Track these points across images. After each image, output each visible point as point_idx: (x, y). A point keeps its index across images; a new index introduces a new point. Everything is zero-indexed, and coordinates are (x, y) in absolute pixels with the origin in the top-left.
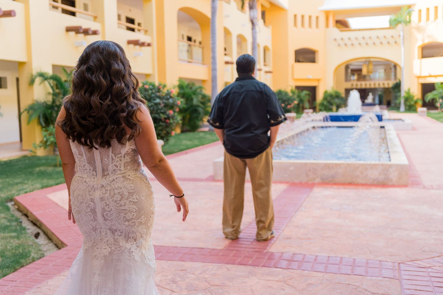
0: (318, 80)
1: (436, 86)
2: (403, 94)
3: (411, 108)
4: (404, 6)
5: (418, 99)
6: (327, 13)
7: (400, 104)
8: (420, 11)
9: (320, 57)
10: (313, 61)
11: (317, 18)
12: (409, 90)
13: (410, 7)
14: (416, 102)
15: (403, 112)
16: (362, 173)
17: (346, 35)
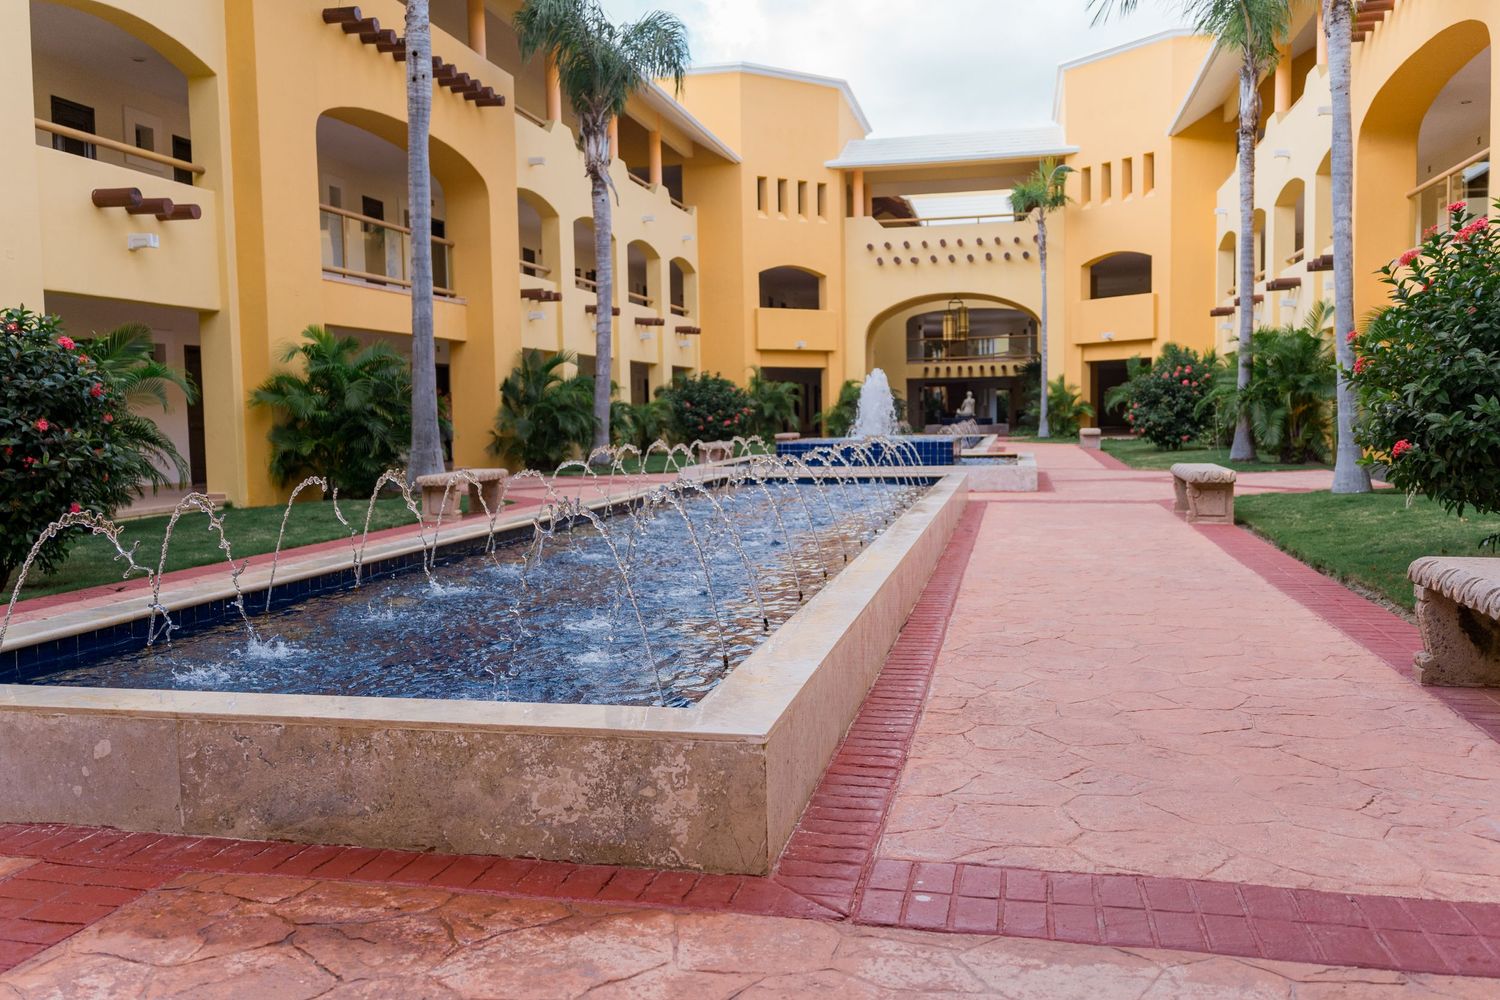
0: (826, 353)
1: (1132, 370)
2: (1046, 391)
3: (1064, 428)
4: (1045, 159)
5: (1083, 404)
6: (848, 176)
7: (1037, 418)
8: (1087, 171)
9: (829, 292)
10: (813, 303)
11: (821, 187)
12: (1062, 379)
13: (1060, 160)
14: (1079, 413)
15: (1044, 440)
16: (492, 788)
17: (898, 235)
